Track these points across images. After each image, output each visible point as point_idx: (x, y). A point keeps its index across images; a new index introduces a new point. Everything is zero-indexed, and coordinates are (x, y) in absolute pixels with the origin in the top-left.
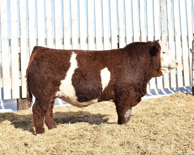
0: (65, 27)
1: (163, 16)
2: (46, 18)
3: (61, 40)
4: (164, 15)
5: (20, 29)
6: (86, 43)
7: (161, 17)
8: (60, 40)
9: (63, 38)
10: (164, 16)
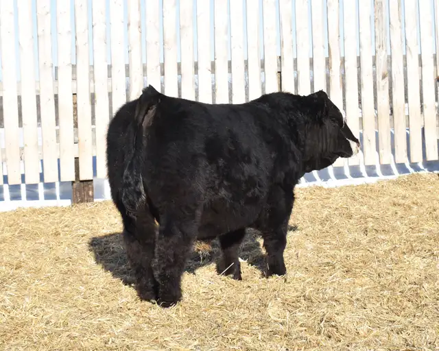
0: (166, 40)
1: (380, 14)
2: (129, 25)
3: (159, 67)
4: (382, 11)
5: (76, 46)
6: (210, 72)
7: (375, 16)
8: (157, 66)
9: (164, 64)
10: (382, 15)
